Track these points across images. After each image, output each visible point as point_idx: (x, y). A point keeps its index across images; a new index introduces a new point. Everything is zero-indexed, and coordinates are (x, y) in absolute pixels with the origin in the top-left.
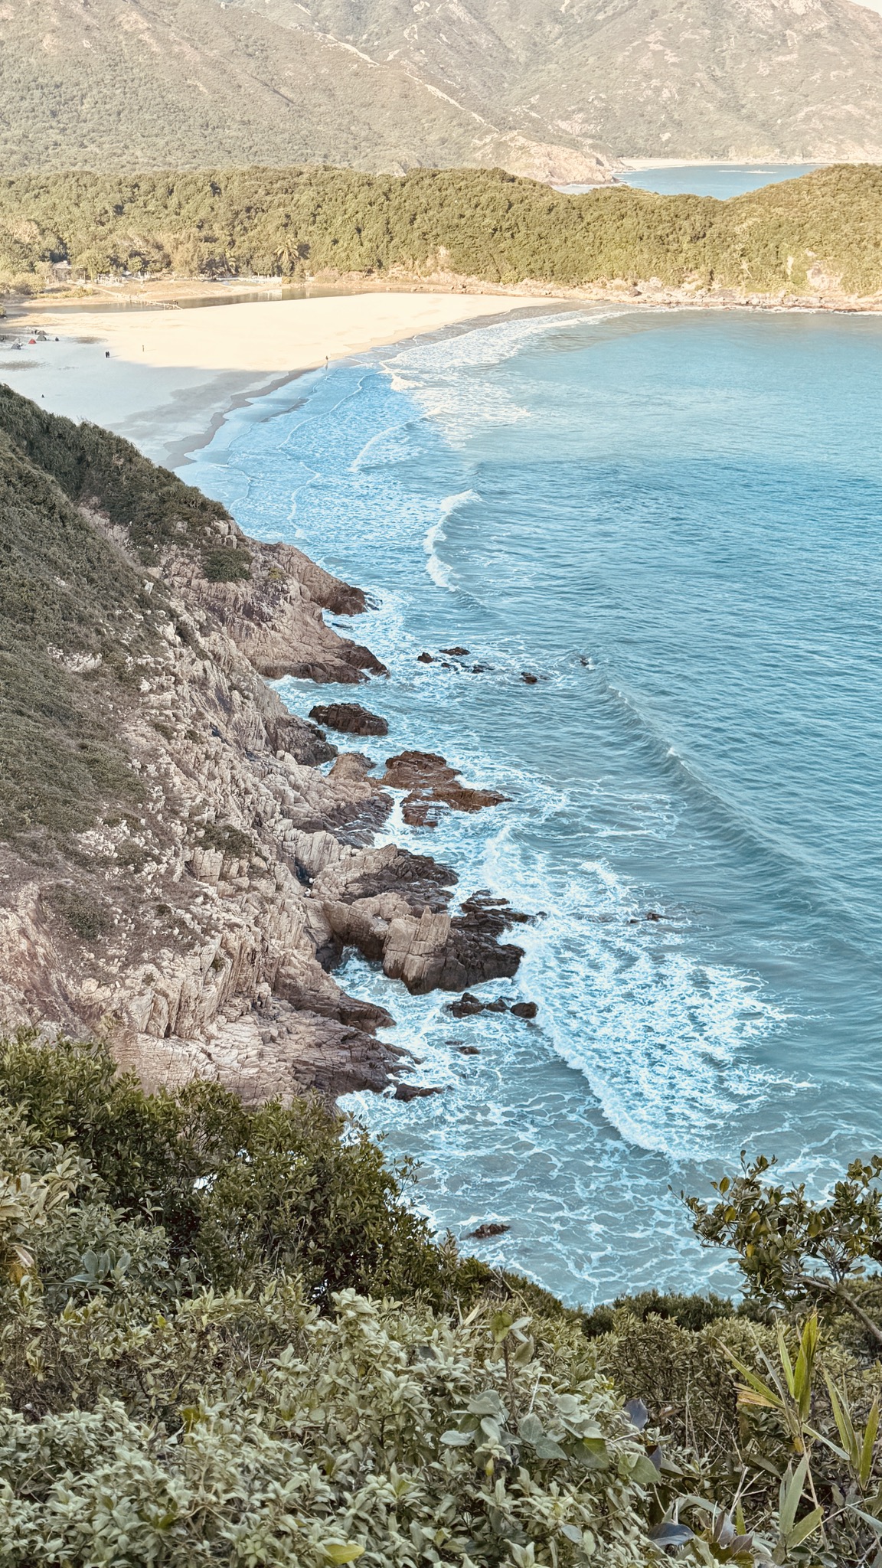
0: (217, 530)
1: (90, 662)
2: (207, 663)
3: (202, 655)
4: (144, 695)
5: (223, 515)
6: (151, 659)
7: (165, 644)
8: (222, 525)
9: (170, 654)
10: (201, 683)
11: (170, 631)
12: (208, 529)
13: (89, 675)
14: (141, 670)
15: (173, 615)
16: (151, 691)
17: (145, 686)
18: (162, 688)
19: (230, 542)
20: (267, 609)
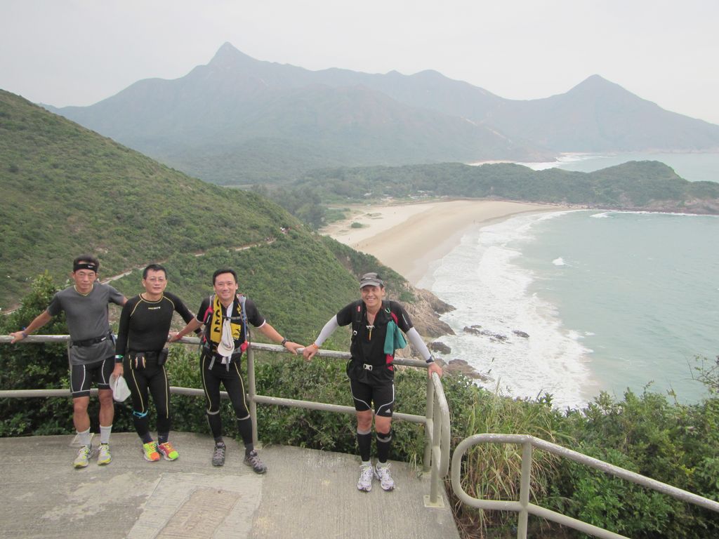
0: (403, 285)
5: (406, 281)
8: (406, 284)
12: (401, 285)
19: (407, 289)
20: (417, 311)
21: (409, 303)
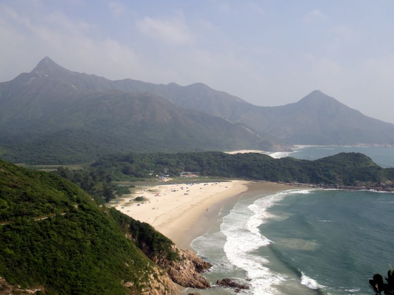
0: (171, 247)
1: (131, 284)
2: (160, 283)
3: (159, 281)
4: (142, 292)
5: (173, 244)
6: (145, 283)
7: (149, 279)
9: (150, 282)
10: (158, 288)
11: (152, 276)
12: (169, 247)
13: (130, 287)
14: (143, 286)
15: (153, 271)
16: (144, 291)
17: (143, 290)
18: (147, 291)
19: (174, 250)
20: (181, 267)
21: (175, 261)
